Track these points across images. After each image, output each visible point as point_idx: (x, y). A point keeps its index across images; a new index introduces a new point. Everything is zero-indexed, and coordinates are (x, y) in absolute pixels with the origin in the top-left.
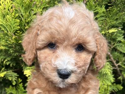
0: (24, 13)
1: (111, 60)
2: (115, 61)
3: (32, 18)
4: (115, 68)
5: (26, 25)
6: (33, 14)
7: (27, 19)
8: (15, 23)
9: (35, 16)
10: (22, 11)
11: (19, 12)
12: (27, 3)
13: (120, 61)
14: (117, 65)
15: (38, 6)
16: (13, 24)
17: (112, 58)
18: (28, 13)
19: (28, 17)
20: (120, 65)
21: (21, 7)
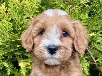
0: (17, 17)
1: (91, 57)
2: (94, 58)
3: (24, 21)
4: (94, 63)
5: (19, 27)
6: (25, 18)
7: (20, 22)
8: (10, 25)
9: (26, 20)
10: (16, 16)
11: (13, 16)
12: (19, 9)
13: (98, 58)
14: (95, 61)
15: (30, 12)
16: (7, 26)
17: (92, 56)
18: (20, 18)
19: (20, 21)
20: (98, 61)
21: (14, 12)
